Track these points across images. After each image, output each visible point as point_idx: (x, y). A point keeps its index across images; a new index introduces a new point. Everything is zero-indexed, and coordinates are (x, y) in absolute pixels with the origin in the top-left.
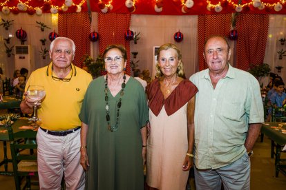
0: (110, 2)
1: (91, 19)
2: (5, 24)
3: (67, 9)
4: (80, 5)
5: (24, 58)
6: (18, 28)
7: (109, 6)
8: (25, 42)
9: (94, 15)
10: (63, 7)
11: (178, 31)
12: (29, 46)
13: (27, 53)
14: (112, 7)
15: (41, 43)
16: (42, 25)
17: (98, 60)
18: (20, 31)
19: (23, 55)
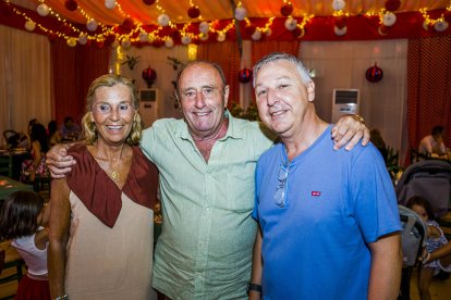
0: (267, 25)
1: (241, 50)
2: (129, 62)
3: (206, 38)
4: (225, 31)
5: (150, 106)
6: (145, 67)
7: (264, 30)
8: (153, 85)
9: (246, 44)
10: (201, 35)
11: (373, 65)
12: (157, 90)
13: (154, 100)
14: (270, 32)
15: (172, 86)
16: (175, 61)
17: (249, 109)
18: (148, 70)
19: (149, 103)
